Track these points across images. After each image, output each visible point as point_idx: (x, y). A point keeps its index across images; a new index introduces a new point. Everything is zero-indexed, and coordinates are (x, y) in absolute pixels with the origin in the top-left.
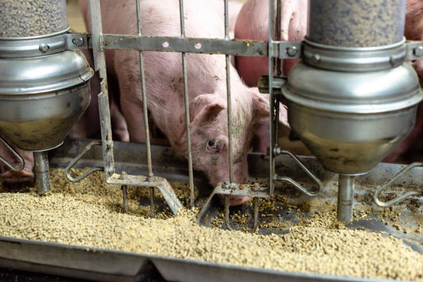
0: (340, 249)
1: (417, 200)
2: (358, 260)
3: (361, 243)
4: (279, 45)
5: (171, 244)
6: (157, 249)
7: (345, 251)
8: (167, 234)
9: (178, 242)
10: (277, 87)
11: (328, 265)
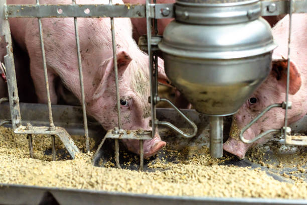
0: (212, 178)
1: (278, 141)
2: (227, 186)
3: (230, 173)
4: (154, 7)
5: (68, 180)
6: (56, 184)
7: (216, 179)
8: (65, 171)
9: (74, 177)
10: (155, 44)
11: (202, 190)
